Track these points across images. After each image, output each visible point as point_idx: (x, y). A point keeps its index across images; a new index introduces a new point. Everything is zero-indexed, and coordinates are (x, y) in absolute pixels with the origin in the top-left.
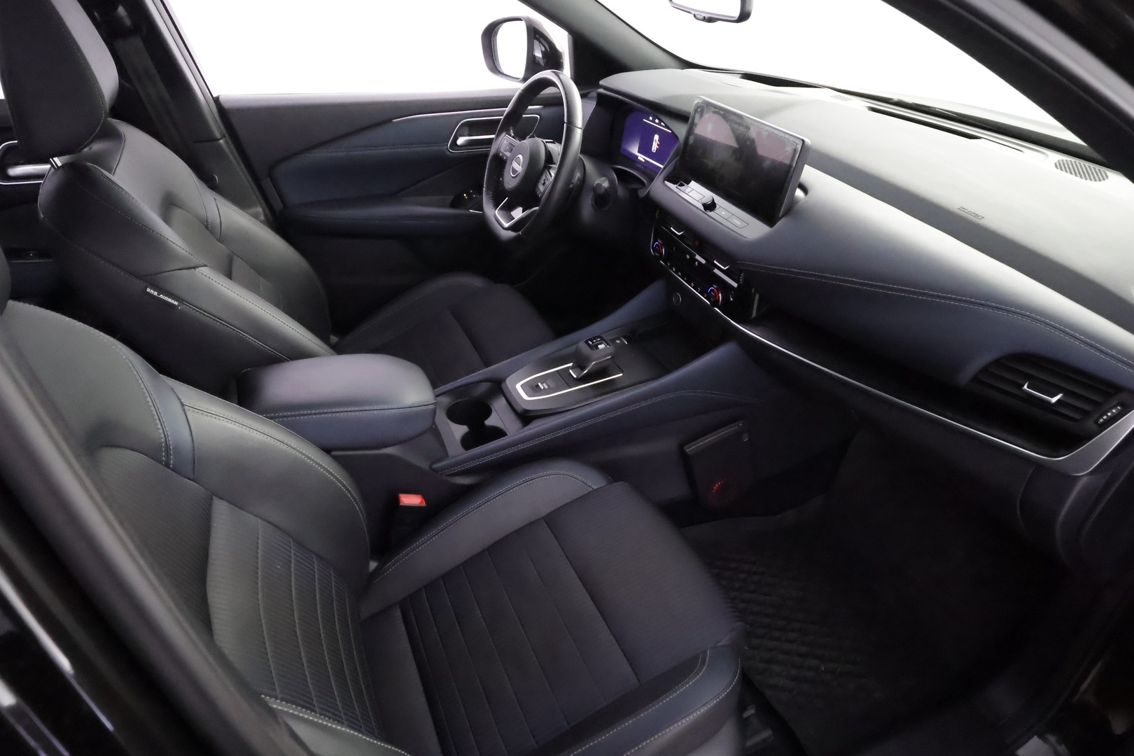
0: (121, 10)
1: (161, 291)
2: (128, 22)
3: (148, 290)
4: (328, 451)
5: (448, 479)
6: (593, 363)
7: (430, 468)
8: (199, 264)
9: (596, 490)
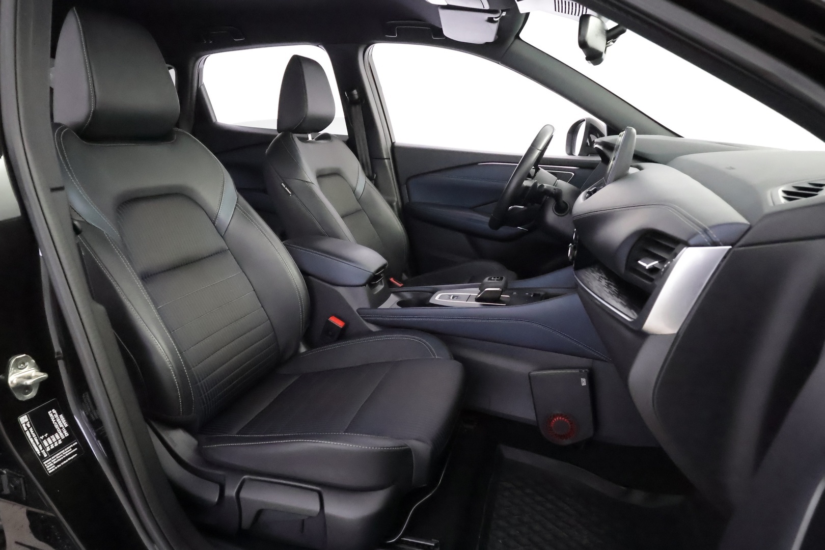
0: (355, 92)
1: (287, 186)
2: (357, 97)
3: (282, 184)
5: (365, 323)
6: (486, 289)
7: (357, 311)
8: (310, 181)
9: (438, 359)
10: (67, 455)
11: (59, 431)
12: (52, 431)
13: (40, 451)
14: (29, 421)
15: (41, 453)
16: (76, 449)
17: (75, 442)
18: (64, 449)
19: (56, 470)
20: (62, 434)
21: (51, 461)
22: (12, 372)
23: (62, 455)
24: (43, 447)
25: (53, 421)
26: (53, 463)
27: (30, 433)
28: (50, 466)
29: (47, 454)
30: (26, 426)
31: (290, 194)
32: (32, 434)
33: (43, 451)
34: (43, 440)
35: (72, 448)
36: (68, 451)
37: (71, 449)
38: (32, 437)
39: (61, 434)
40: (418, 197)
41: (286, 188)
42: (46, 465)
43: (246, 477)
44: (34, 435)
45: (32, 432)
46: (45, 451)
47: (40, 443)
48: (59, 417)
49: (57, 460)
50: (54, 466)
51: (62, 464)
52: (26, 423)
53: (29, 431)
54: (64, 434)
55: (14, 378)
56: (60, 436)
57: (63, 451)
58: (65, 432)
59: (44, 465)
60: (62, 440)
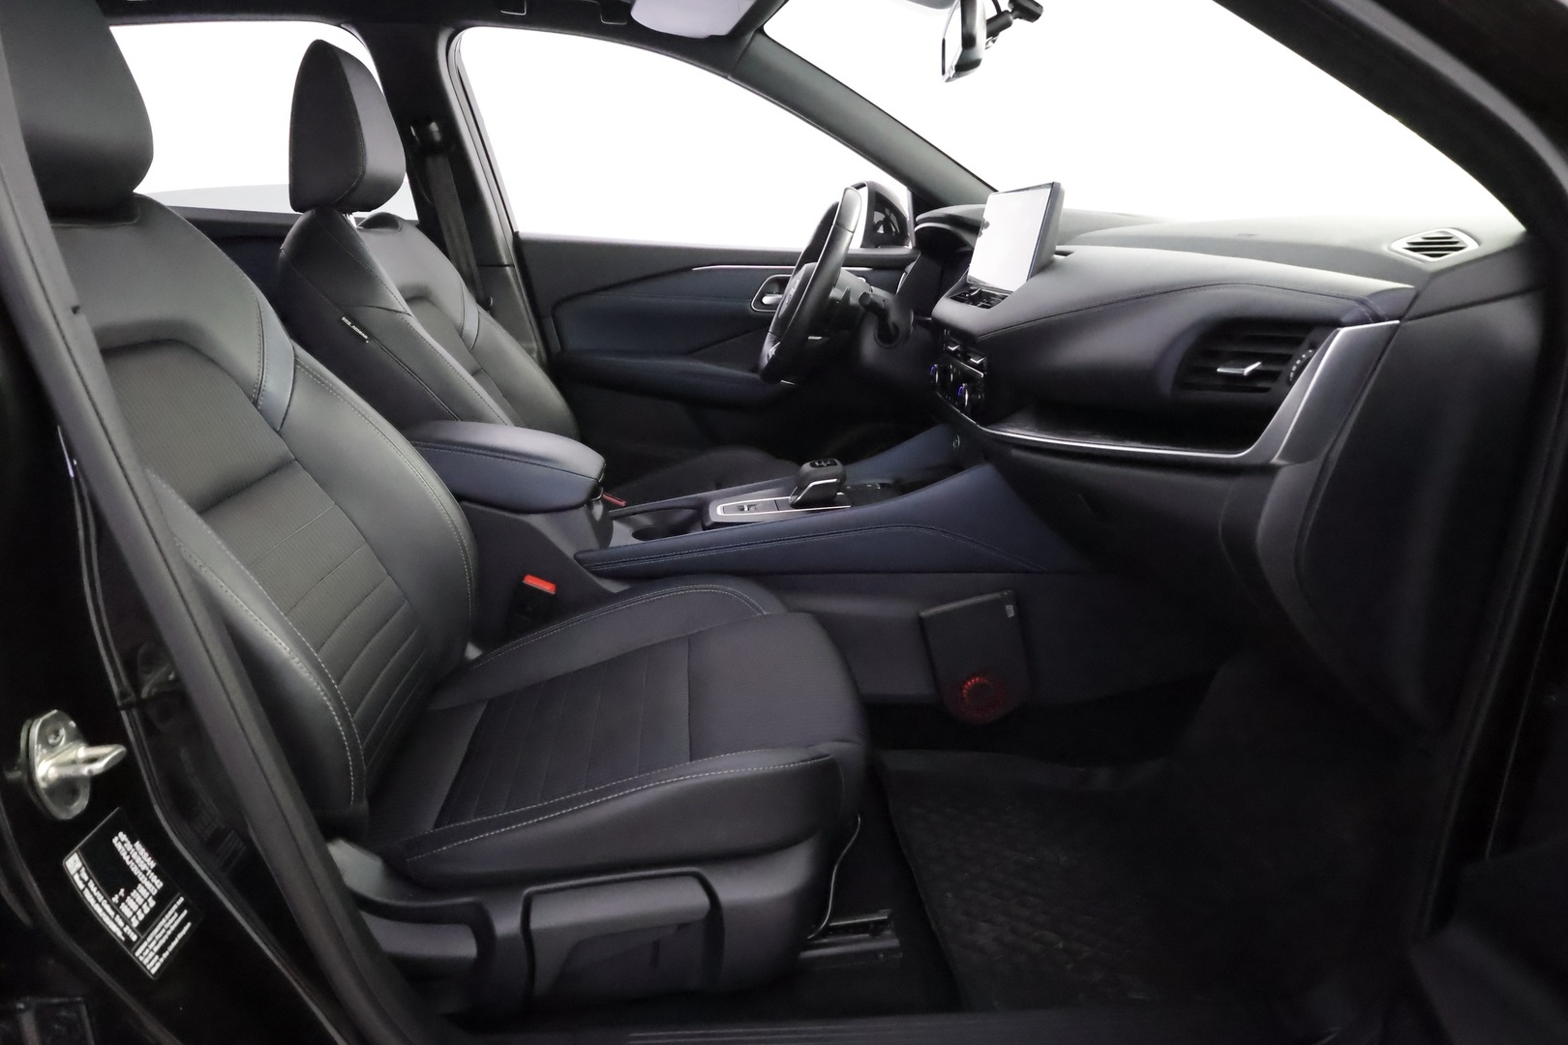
0: (434, 127)
1: (355, 322)
2: (437, 137)
3: (344, 319)
4: (459, 497)
5: (595, 579)
6: (811, 485)
7: (575, 557)
8: (403, 310)
9: (767, 615)
10: (173, 928)
11: (142, 878)
12: (131, 883)
13: (122, 930)
14: (84, 865)
15: (124, 934)
16: (185, 912)
17: (178, 898)
18: (163, 916)
19: (162, 965)
20: (150, 885)
21: (147, 947)
22: (40, 753)
23: (163, 931)
24: (124, 920)
25: (126, 858)
26: (152, 950)
27: (92, 893)
28: (150, 958)
29: (135, 933)
30: (81, 879)
31: (364, 340)
32: (95, 894)
33: (127, 929)
34: (119, 904)
35: (177, 911)
36: (171, 920)
37: (176, 915)
38: (97, 902)
39: (148, 885)
40: (579, 340)
41: (354, 327)
42: (141, 958)
43: (527, 891)
44: (100, 898)
45: (94, 890)
46: (131, 928)
47: (116, 913)
48: (134, 847)
49: (157, 943)
50: (157, 957)
51: (171, 948)
52: (79, 872)
53: (89, 889)
54: (154, 884)
55: (46, 769)
56: (148, 891)
57: (164, 921)
58: (154, 878)
59: (138, 958)
60: (155, 898)
